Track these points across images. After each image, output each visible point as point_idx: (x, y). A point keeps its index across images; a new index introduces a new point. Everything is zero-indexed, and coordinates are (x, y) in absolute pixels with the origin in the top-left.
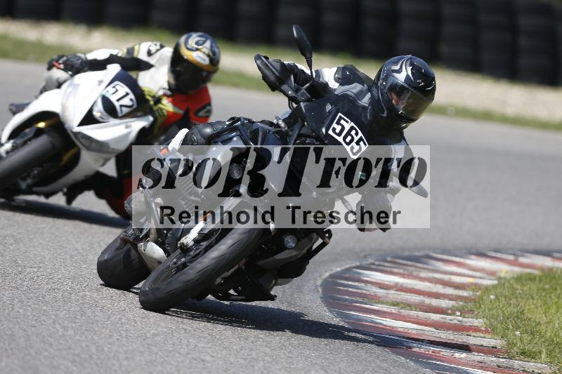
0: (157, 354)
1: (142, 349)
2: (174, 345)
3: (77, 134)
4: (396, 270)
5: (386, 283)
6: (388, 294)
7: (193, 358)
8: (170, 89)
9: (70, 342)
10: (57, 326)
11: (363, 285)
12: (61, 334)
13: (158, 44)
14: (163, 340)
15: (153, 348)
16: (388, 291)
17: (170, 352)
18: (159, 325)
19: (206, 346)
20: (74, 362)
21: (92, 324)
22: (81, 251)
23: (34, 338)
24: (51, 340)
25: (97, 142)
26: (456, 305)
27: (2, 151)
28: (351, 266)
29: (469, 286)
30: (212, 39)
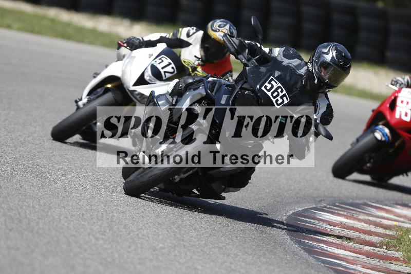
3: (132, 92)
4: (341, 213)
11: (317, 221)
13: (195, 28)
16: (335, 228)
26: (383, 241)
27: (81, 104)
28: (309, 207)
29: (394, 228)
30: (231, 24)
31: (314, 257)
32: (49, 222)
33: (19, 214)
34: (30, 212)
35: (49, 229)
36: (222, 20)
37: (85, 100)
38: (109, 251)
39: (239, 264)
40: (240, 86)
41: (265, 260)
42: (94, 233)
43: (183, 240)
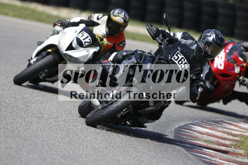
0: (99, 156)
1: (92, 153)
2: (107, 153)
3: (65, 54)
4: (207, 126)
5: (203, 132)
6: (203, 136)
7: (115, 159)
8: (107, 34)
9: (61, 148)
10: (56, 141)
11: (192, 132)
12: (57, 144)
13: (102, 14)
14: (102, 150)
15: (98, 153)
16: (203, 135)
17: (105, 156)
18: (101, 144)
19: (121, 154)
20: (62, 157)
21: (72, 141)
22: (69, 109)
23: (46, 146)
24: (53, 147)
25: (74, 58)
26: (233, 144)
27: (32, 62)
28: (188, 123)
29: (239, 136)
30: (125, 12)
31: (191, 153)
32: (31, 132)
33: (13, 127)
34: (19, 126)
35: (31, 136)
36: (119, 9)
37: (35, 60)
38: (67, 150)
39: (145, 157)
40: (159, 57)
41: (161, 155)
42: (58, 139)
43: (111, 143)
